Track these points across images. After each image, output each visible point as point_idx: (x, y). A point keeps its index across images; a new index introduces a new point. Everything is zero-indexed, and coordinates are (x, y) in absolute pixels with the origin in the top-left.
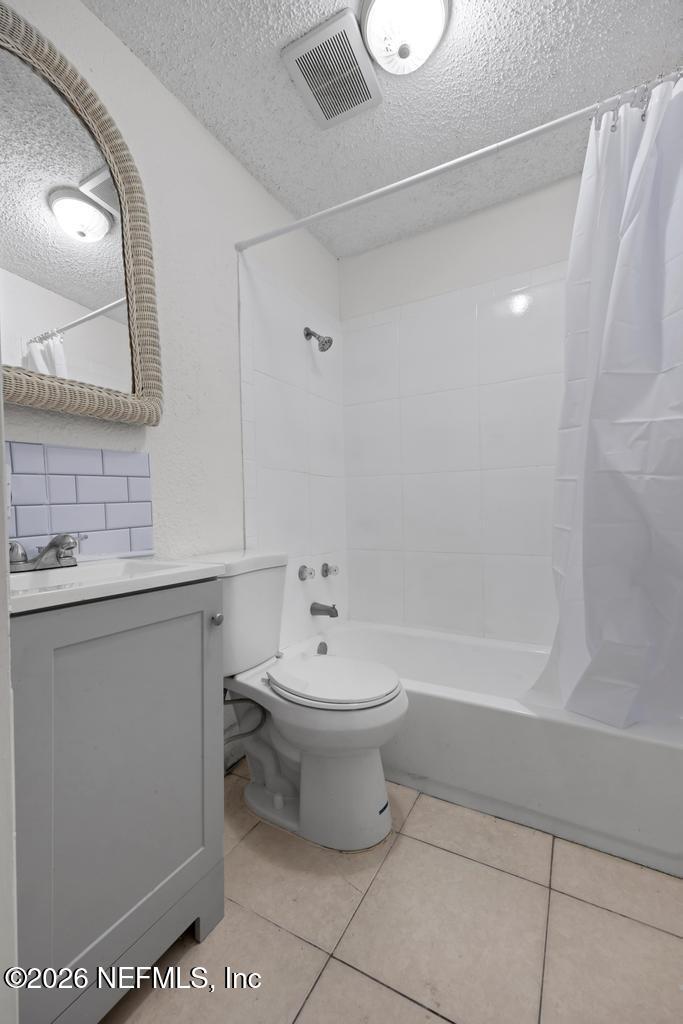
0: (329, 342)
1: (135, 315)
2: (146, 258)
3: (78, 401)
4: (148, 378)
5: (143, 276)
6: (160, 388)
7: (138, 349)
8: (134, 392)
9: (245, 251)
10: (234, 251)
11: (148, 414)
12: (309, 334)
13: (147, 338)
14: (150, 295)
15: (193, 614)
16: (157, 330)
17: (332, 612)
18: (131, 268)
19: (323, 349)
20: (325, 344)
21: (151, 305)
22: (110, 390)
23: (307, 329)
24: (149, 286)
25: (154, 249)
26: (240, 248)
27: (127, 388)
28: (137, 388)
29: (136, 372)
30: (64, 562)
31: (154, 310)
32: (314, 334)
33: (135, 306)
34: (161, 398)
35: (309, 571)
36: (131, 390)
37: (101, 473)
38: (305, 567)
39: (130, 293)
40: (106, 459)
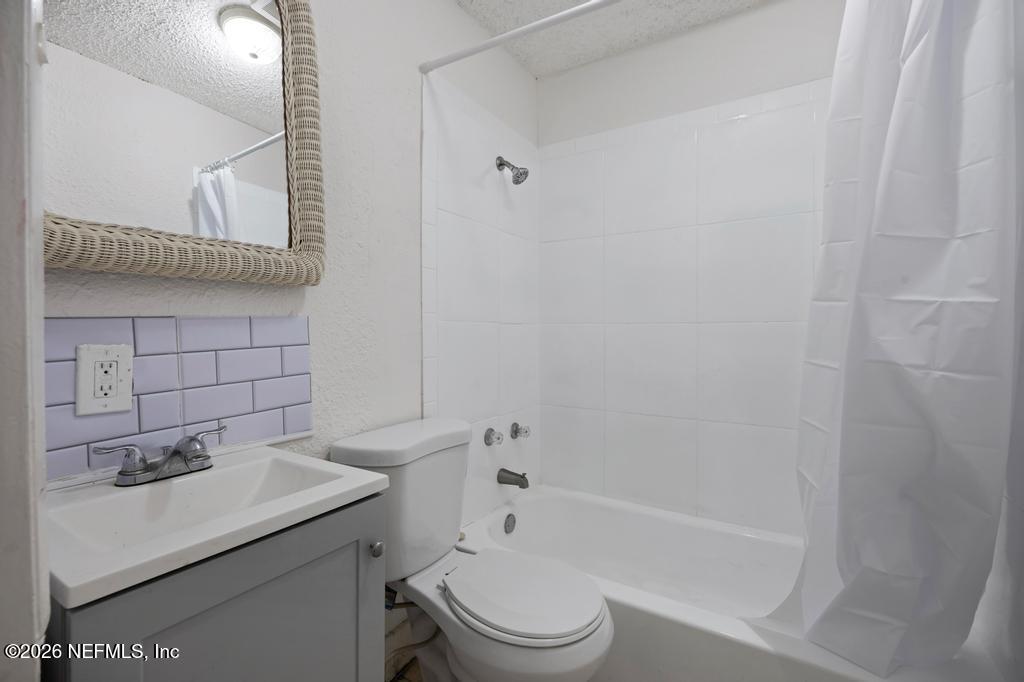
0: (526, 173)
1: (294, 154)
2: (310, 87)
3: (217, 265)
4: (307, 228)
5: (307, 108)
6: (321, 241)
7: (296, 195)
8: (290, 246)
9: (431, 74)
10: (418, 74)
11: (305, 273)
12: (501, 164)
13: (308, 181)
14: (313, 130)
15: (348, 545)
16: (321, 171)
17: (521, 481)
18: (292, 99)
19: (517, 181)
20: (520, 176)
21: (314, 142)
22: (259, 247)
23: (499, 158)
24: (312, 119)
25: (320, 76)
26: (424, 70)
27: (282, 242)
28: (294, 241)
29: (293, 222)
30: (195, 464)
31: (317, 148)
32: (508, 165)
33: (294, 144)
34: (322, 253)
35: (496, 435)
36: (287, 243)
37: (249, 346)
38: (492, 430)
39: (289, 128)
40: (254, 327)
